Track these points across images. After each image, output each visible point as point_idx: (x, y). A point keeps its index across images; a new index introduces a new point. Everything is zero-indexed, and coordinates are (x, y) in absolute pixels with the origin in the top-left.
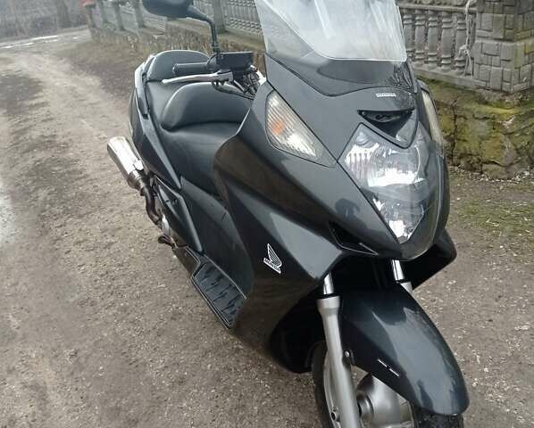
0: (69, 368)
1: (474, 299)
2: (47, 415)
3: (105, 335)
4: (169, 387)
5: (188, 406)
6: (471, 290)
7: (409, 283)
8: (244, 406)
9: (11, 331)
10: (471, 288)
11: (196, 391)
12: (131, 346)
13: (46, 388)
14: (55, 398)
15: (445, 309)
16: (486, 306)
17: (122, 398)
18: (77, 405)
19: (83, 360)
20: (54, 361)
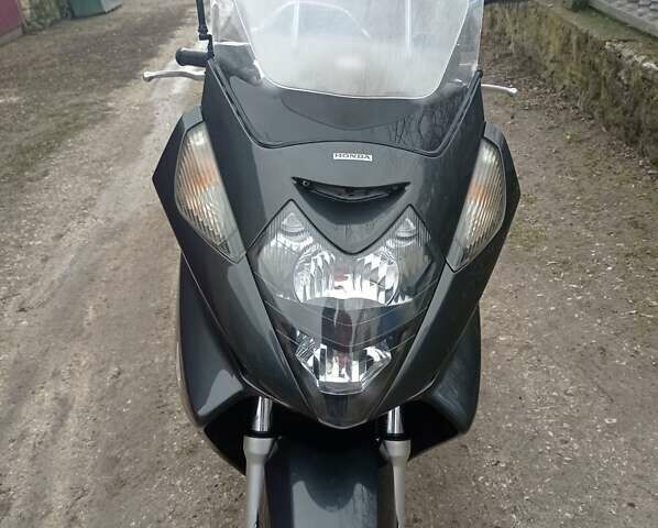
0: (104, 391)
1: (629, 459)
2: (54, 441)
3: (157, 360)
4: (176, 453)
5: (181, 485)
6: (634, 443)
7: (407, 443)
8: (236, 511)
9: (81, 326)
10: (635, 439)
11: (199, 469)
12: (170, 385)
13: (71, 407)
14: (72, 422)
15: (574, 461)
16: (641, 477)
17: (127, 448)
18: (84, 440)
19: (121, 384)
20: (96, 377)
